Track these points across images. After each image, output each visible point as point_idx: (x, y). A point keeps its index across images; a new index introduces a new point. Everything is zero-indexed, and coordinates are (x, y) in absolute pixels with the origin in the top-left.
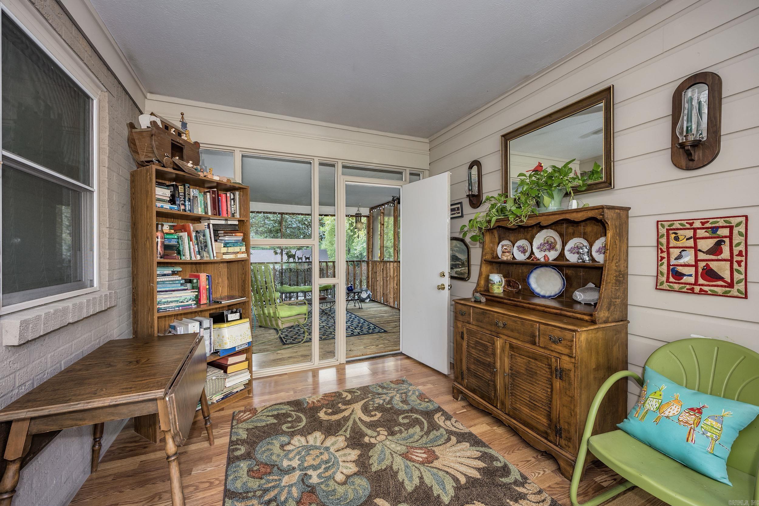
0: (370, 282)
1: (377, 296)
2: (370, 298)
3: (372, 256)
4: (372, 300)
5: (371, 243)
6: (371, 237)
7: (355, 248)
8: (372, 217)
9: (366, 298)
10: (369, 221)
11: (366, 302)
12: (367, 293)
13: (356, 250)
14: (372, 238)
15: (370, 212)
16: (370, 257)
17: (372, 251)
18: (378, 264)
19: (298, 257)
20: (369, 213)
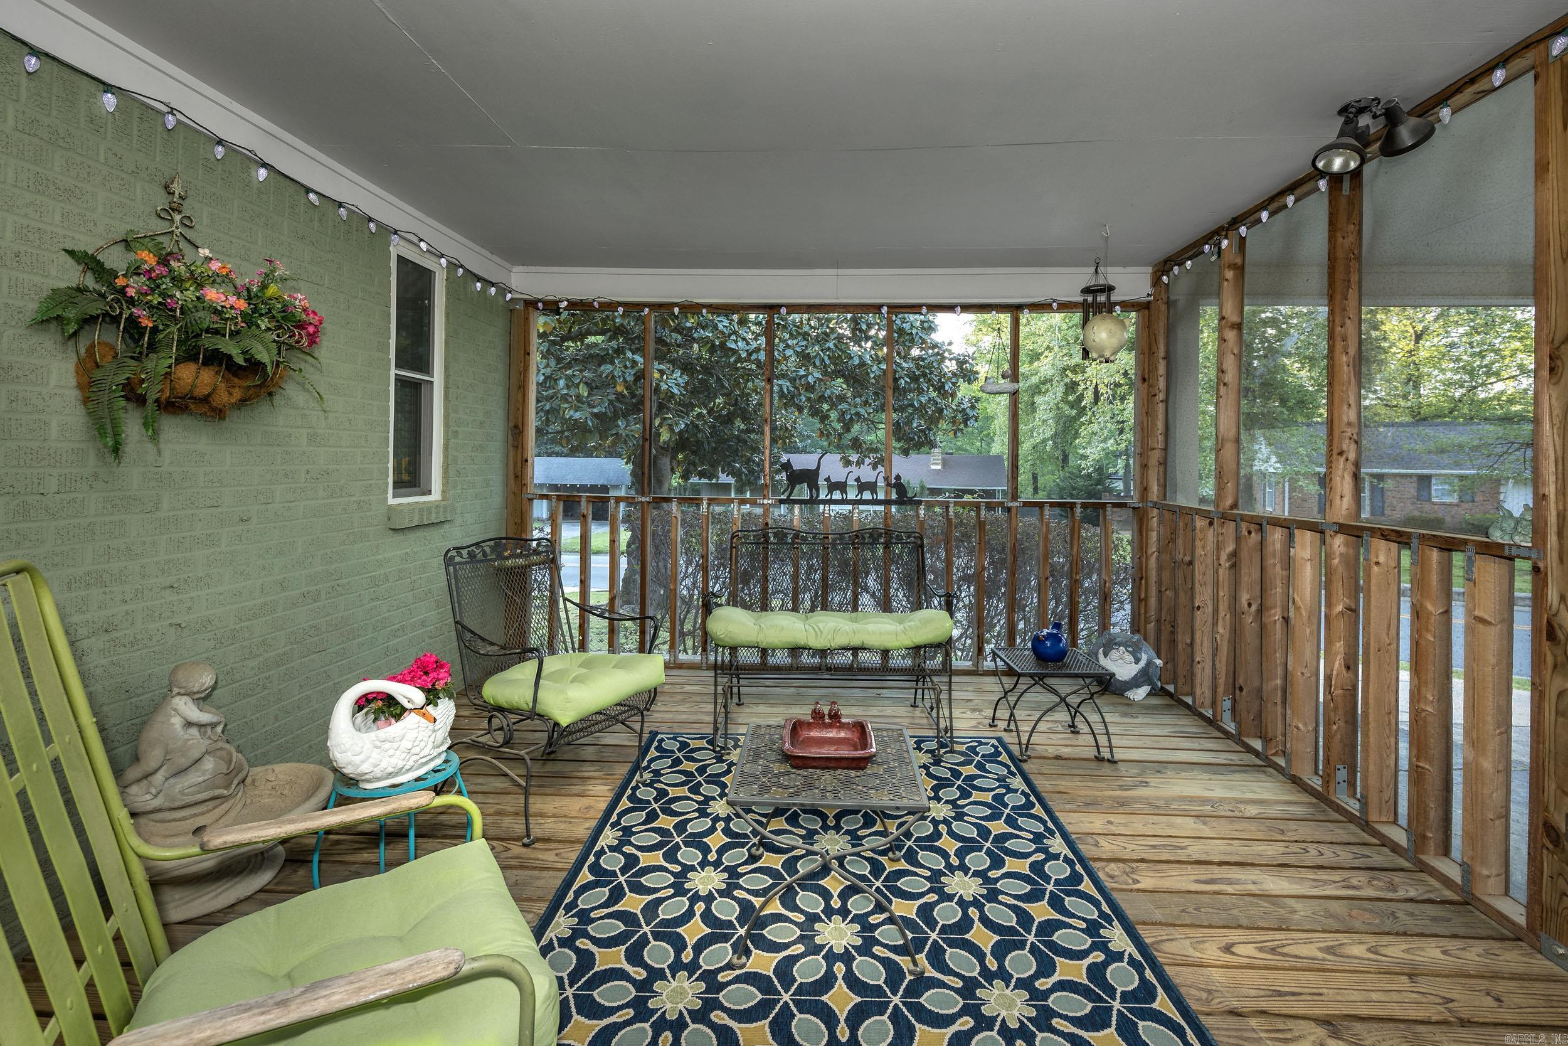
0: (1153, 601)
1: (1191, 676)
2: (1149, 681)
3: (1164, 486)
4: (1164, 692)
5: (1160, 425)
6: (1161, 396)
7: (1081, 452)
8: (1164, 308)
9: (1135, 683)
10: (1147, 327)
11: (1130, 703)
12: (1137, 661)
13: (1085, 457)
14: (1166, 401)
15: (1156, 282)
16: (1155, 488)
17: (1164, 463)
18: (1200, 523)
19: (828, 479)
20: (1150, 290)
